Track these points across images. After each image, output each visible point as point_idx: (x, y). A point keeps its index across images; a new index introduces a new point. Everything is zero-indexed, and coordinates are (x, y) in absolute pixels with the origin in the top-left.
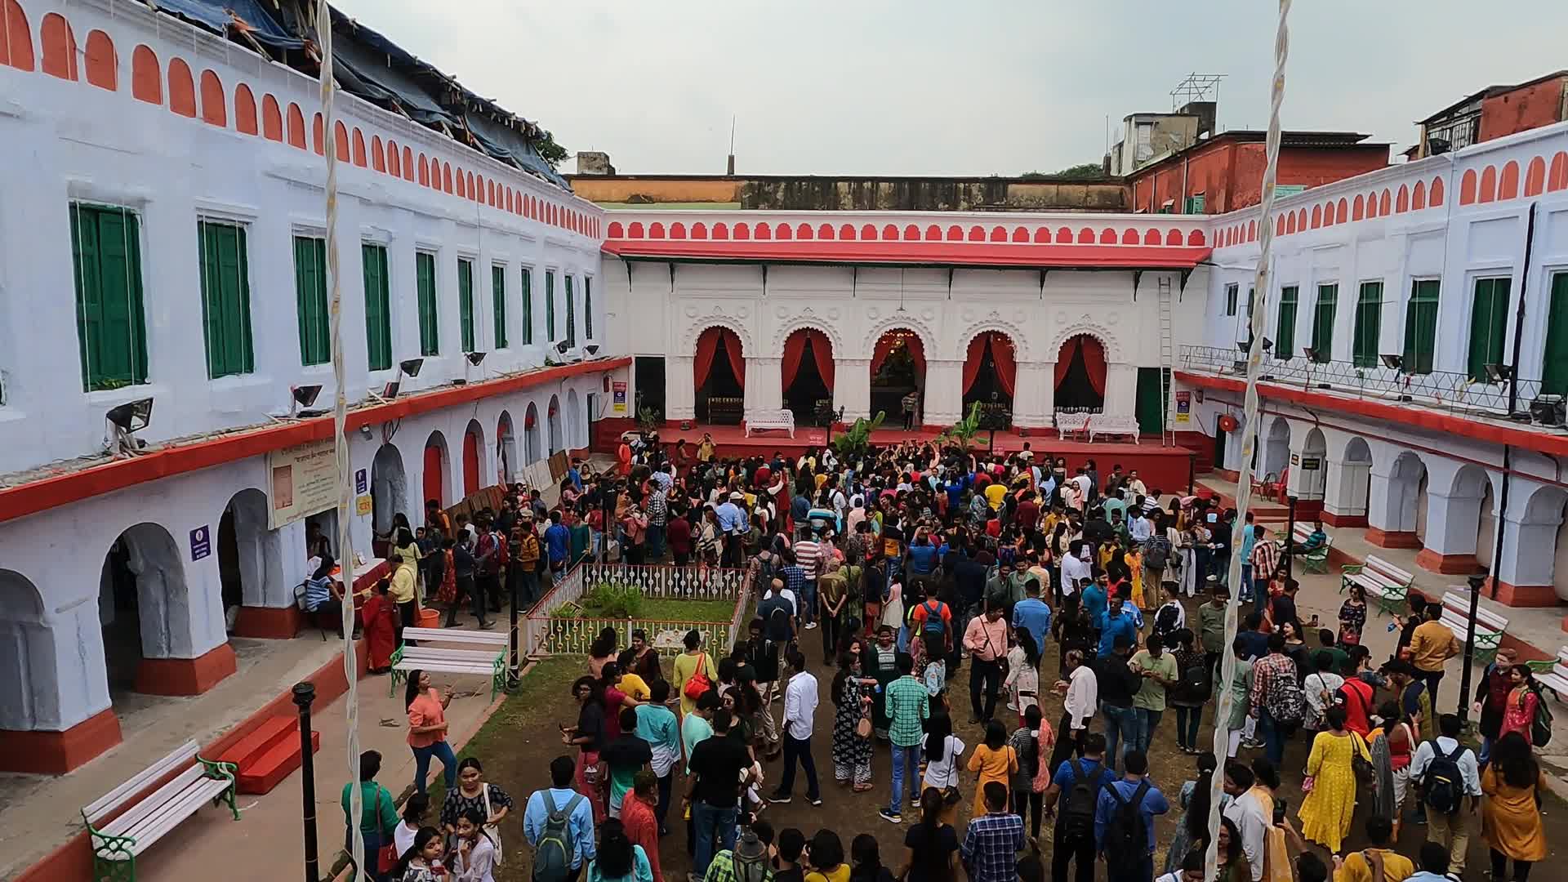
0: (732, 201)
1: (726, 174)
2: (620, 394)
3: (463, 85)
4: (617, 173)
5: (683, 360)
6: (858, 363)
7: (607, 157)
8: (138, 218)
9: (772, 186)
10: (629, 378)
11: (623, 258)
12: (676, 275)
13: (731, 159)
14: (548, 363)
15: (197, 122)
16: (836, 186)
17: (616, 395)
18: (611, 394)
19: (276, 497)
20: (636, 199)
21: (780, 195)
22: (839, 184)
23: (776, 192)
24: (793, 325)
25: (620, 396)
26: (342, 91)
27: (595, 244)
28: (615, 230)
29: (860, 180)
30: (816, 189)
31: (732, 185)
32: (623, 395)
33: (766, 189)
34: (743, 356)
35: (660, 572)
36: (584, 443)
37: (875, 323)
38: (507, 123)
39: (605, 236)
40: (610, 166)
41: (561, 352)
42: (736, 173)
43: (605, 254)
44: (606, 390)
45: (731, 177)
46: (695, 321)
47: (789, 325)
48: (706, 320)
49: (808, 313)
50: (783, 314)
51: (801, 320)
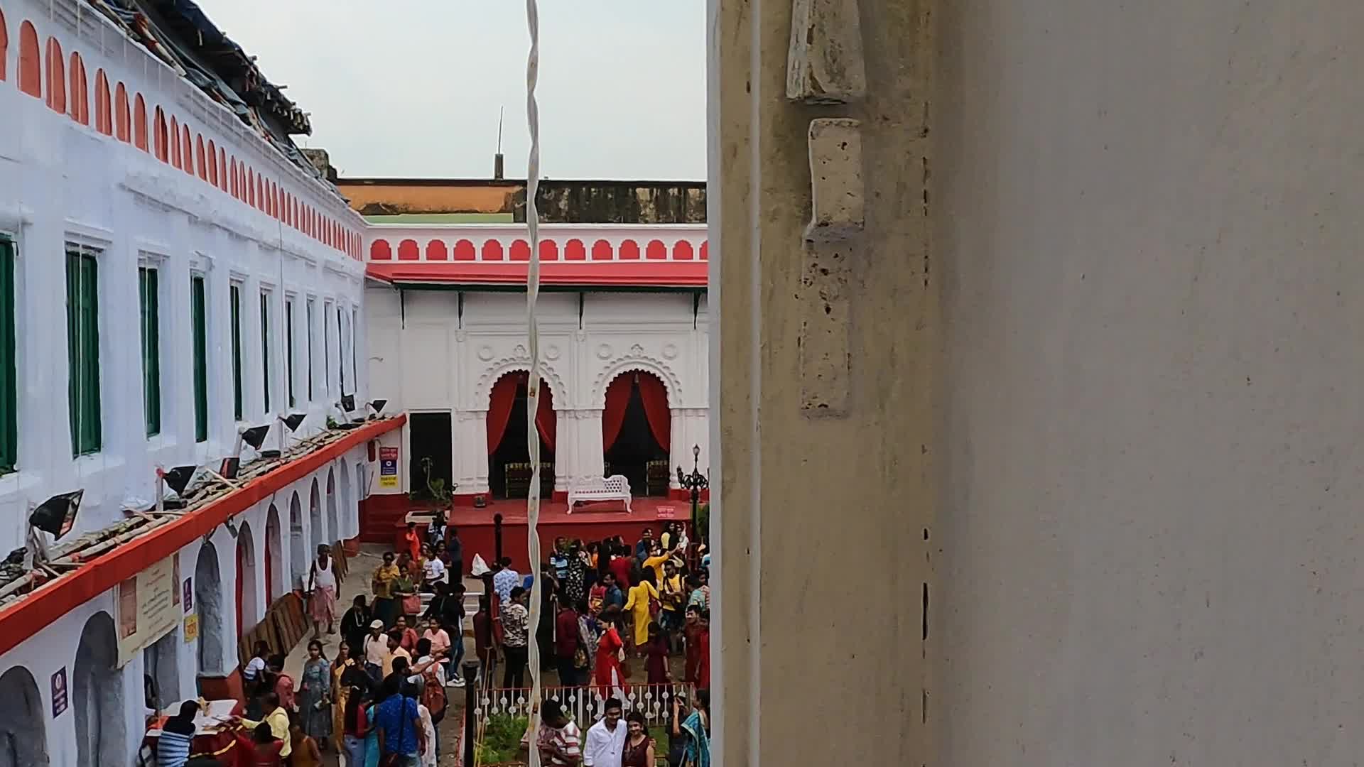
0: (499, 212)
1: (492, 177)
2: (389, 464)
3: (260, 70)
4: (339, 176)
5: (474, 416)
7: (327, 155)
8: (14, 245)
9: (553, 192)
10: (403, 443)
11: (397, 286)
12: (465, 307)
13: (499, 160)
14: (331, 425)
15: (65, 119)
16: (634, 193)
17: (383, 463)
18: (377, 462)
19: (122, 623)
20: (374, 209)
21: (563, 204)
22: (638, 190)
23: (557, 199)
24: (615, 369)
25: (389, 466)
26: (185, 80)
27: (358, 268)
28: (380, 250)
29: (664, 186)
30: (610, 196)
31: (501, 192)
32: (395, 465)
33: (545, 196)
34: (554, 408)
36: (354, 532)
39: (367, 257)
40: (330, 167)
41: (347, 410)
42: (506, 177)
43: (373, 280)
44: (372, 458)
45: (498, 182)
46: (490, 364)
47: (613, 366)
48: (504, 363)
49: (636, 351)
50: (604, 353)
51: (627, 360)
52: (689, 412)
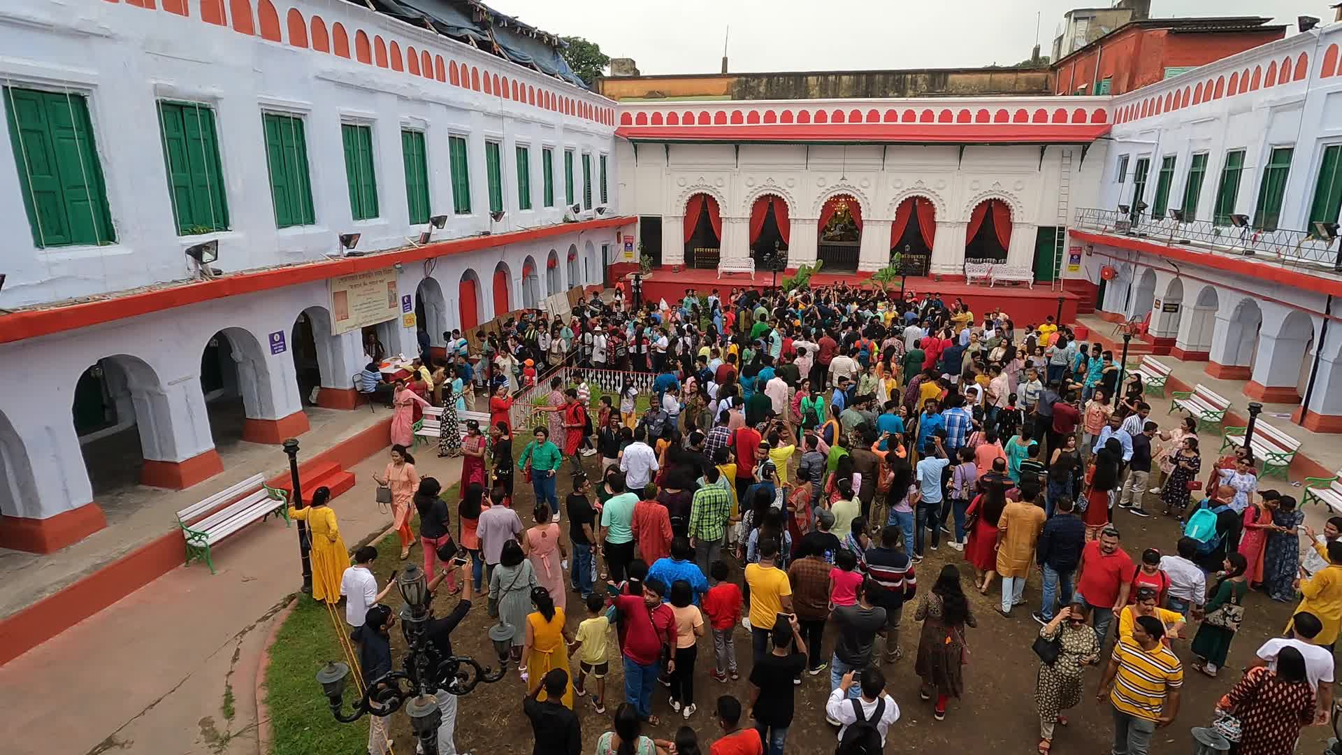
0: (724, 94)
1: (720, 72)
2: (629, 245)
4: (641, 74)
5: (675, 219)
6: (808, 222)
7: (634, 62)
8: (213, 110)
9: (756, 81)
10: (636, 233)
11: (633, 141)
12: (670, 151)
13: (725, 61)
14: (566, 220)
15: (256, 39)
16: (807, 80)
17: (626, 244)
18: (622, 244)
19: (337, 313)
20: (652, 95)
21: (762, 89)
22: (809, 78)
23: (759, 85)
24: (757, 193)
25: (629, 246)
26: (377, 13)
27: (610, 130)
28: (626, 119)
29: (825, 75)
30: (791, 83)
31: (724, 82)
32: (631, 244)
33: (752, 84)
34: (720, 216)
35: (619, 375)
36: (600, 280)
37: (823, 190)
38: (531, 35)
39: (618, 124)
40: (635, 69)
41: (576, 212)
42: (730, 71)
43: (618, 137)
44: (619, 241)
45: (724, 75)
46: (685, 189)
47: (756, 191)
48: (692, 188)
49: (771, 183)
50: (750, 183)
51: (764, 188)
52: (800, 221)
